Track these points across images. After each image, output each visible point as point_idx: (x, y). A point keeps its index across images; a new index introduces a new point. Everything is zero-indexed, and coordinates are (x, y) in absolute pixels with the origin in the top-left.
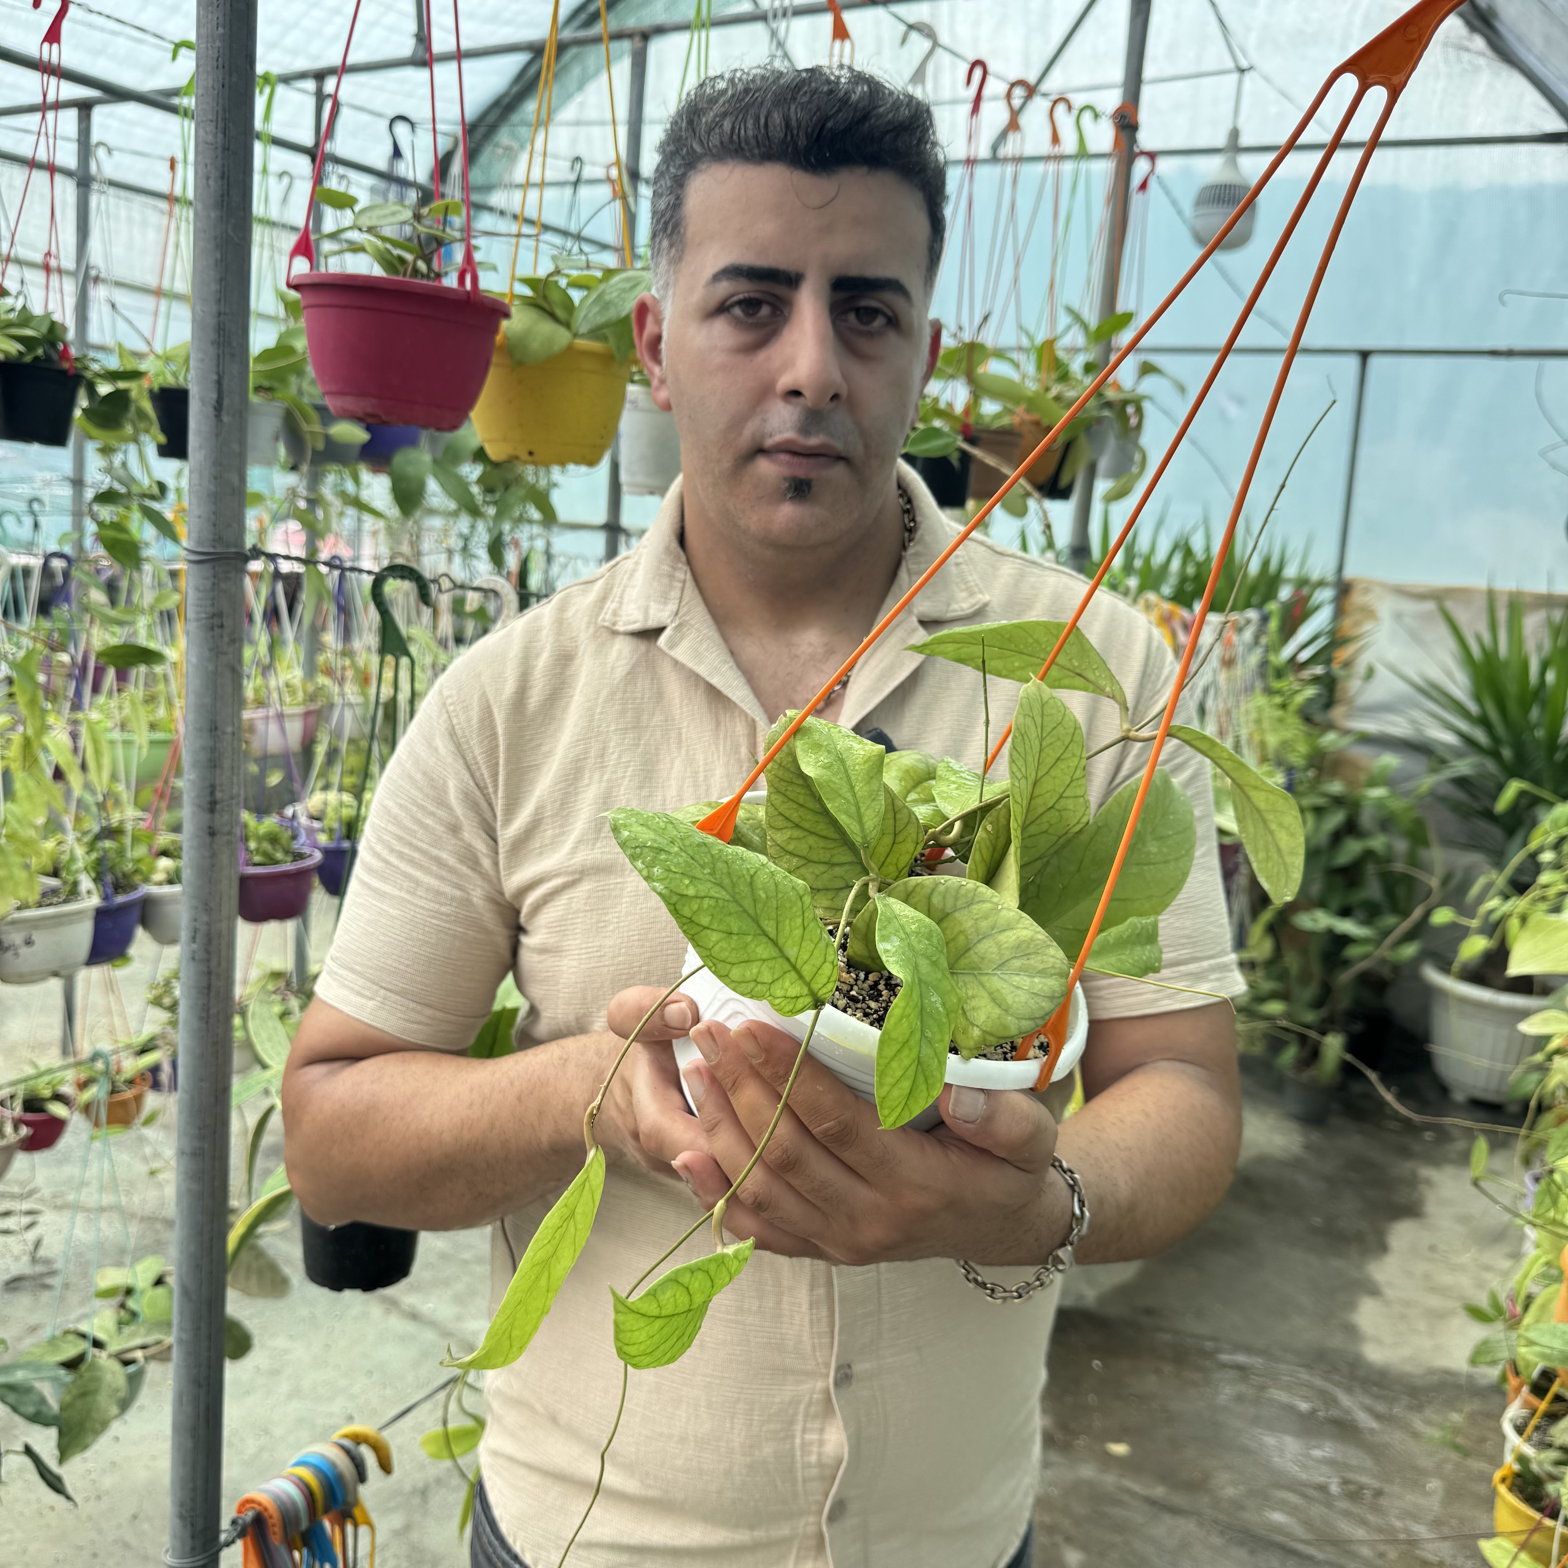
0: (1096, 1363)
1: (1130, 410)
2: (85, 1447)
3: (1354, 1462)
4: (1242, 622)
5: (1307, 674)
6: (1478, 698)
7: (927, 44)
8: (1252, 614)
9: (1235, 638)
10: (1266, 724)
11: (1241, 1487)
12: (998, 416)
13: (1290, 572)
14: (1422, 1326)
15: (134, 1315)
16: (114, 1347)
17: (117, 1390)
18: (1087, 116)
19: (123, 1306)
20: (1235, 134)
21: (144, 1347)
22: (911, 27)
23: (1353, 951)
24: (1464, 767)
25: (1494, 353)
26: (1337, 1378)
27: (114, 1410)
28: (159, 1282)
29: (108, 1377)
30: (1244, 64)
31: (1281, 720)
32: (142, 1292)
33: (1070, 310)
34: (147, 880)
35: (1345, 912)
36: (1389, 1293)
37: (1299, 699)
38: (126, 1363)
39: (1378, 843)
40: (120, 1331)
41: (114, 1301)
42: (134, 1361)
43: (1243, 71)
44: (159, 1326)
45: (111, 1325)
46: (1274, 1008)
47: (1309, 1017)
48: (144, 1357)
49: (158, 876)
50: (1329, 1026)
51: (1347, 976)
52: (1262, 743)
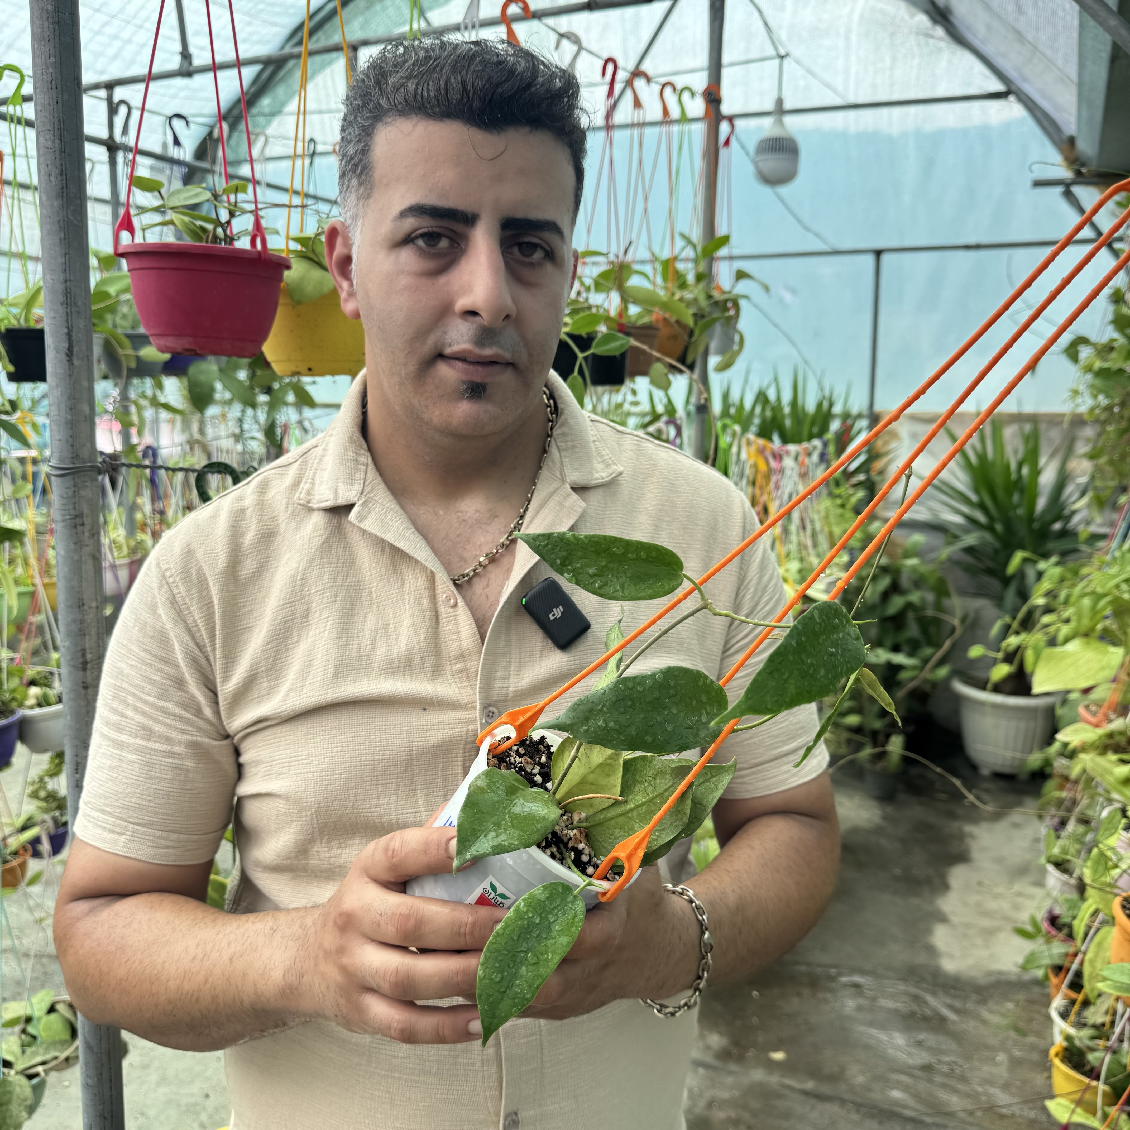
0: (755, 993)
1: (730, 305)
3: (944, 1047)
4: (811, 449)
5: (854, 480)
6: (977, 490)
7: (575, 48)
8: (817, 443)
9: (807, 461)
10: (832, 519)
11: (868, 1075)
12: (640, 316)
13: (837, 409)
14: (979, 941)
15: (34, 1037)
16: (20, 1065)
17: (25, 1100)
18: (686, 96)
19: (24, 1031)
20: (780, 102)
21: (43, 1063)
22: (562, 36)
23: (904, 675)
24: (971, 539)
25: (967, 247)
26: (925, 985)
27: (24, 1114)
28: (52, 1010)
29: (18, 1089)
30: (782, 52)
31: (842, 516)
32: (39, 1019)
33: (683, 236)
34: (21, 705)
35: (896, 649)
36: (955, 919)
37: (854, 500)
38: (31, 1077)
39: (914, 597)
40: (23, 1052)
41: (17, 1029)
42: (37, 1075)
43: (782, 57)
44: (54, 1044)
45: (16, 1048)
46: (853, 720)
47: (878, 724)
48: (45, 1071)
49: (30, 701)
50: (892, 730)
51: (902, 693)
52: (831, 533)
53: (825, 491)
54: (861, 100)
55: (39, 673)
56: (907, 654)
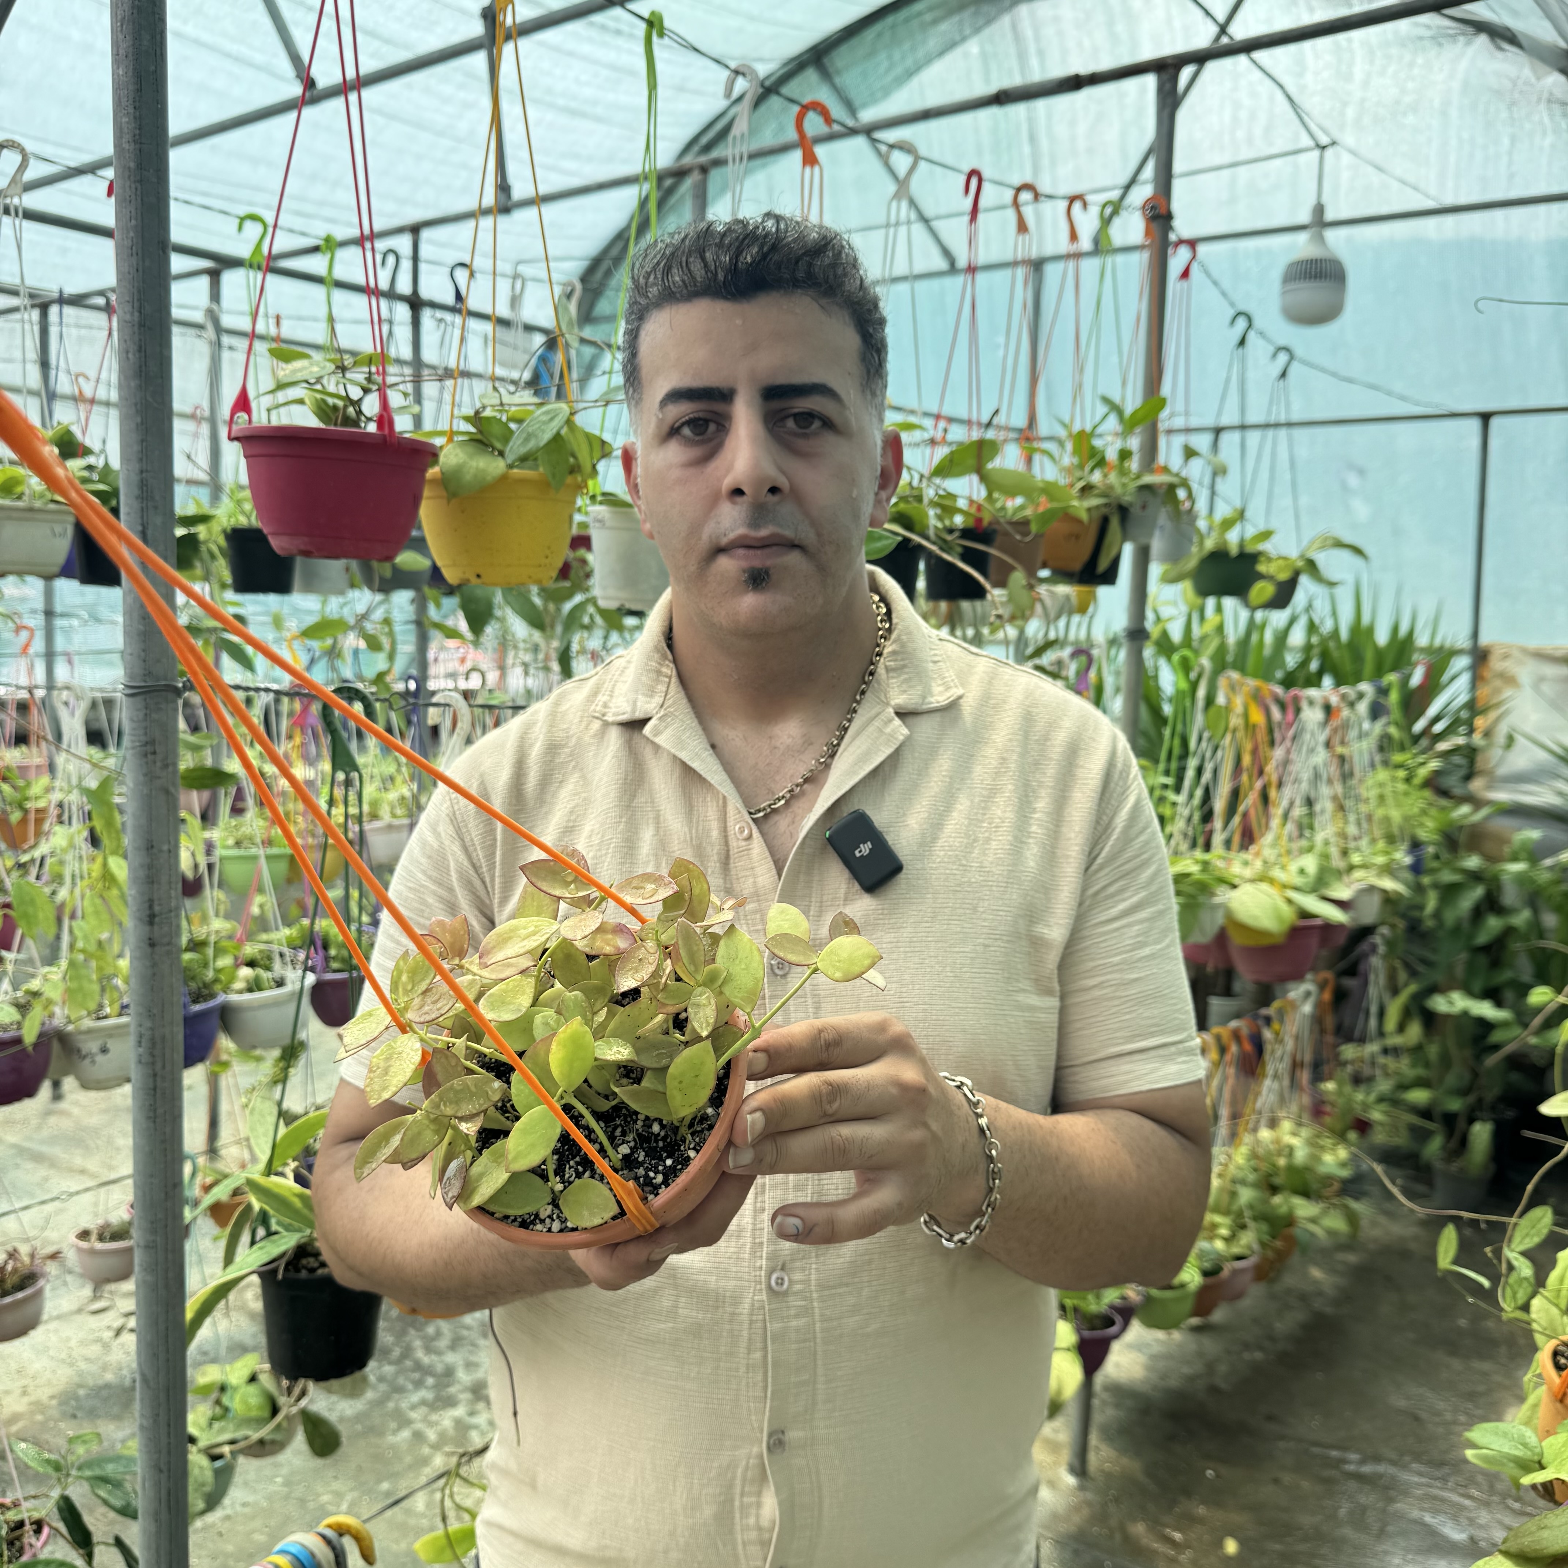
4: (1355, 695)
5: (1443, 746)
7: (909, 160)
10: (1390, 801)
13: (1422, 640)
15: (226, 1410)
16: (203, 1443)
17: (203, 1485)
19: (217, 1401)
20: (1319, 209)
21: (232, 1442)
22: (892, 147)
23: (1495, 1037)
27: (201, 1505)
28: (253, 1379)
29: (197, 1472)
30: (1324, 140)
31: (1406, 794)
32: (235, 1389)
33: (1106, 400)
34: (226, 990)
35: (1489, 995)
37: (1423, 773)
39: (1522, 918)
40: (210, 1425)
41: (210, 1397)
42: (220, 1456)
43: (1324, 148)
44: (248, 1421)
45: (204, 1422)
46: (1419, 1096)
47: (1455, 1105)
48: (232, 1453)
49: (239, 985)
50: (1478, 1114)
51: (1492, 1060)
52: (1387, 820)
53: (1378, 758)
54: (1463, 200)
55: (261, 951)
56: (1499, 1004)
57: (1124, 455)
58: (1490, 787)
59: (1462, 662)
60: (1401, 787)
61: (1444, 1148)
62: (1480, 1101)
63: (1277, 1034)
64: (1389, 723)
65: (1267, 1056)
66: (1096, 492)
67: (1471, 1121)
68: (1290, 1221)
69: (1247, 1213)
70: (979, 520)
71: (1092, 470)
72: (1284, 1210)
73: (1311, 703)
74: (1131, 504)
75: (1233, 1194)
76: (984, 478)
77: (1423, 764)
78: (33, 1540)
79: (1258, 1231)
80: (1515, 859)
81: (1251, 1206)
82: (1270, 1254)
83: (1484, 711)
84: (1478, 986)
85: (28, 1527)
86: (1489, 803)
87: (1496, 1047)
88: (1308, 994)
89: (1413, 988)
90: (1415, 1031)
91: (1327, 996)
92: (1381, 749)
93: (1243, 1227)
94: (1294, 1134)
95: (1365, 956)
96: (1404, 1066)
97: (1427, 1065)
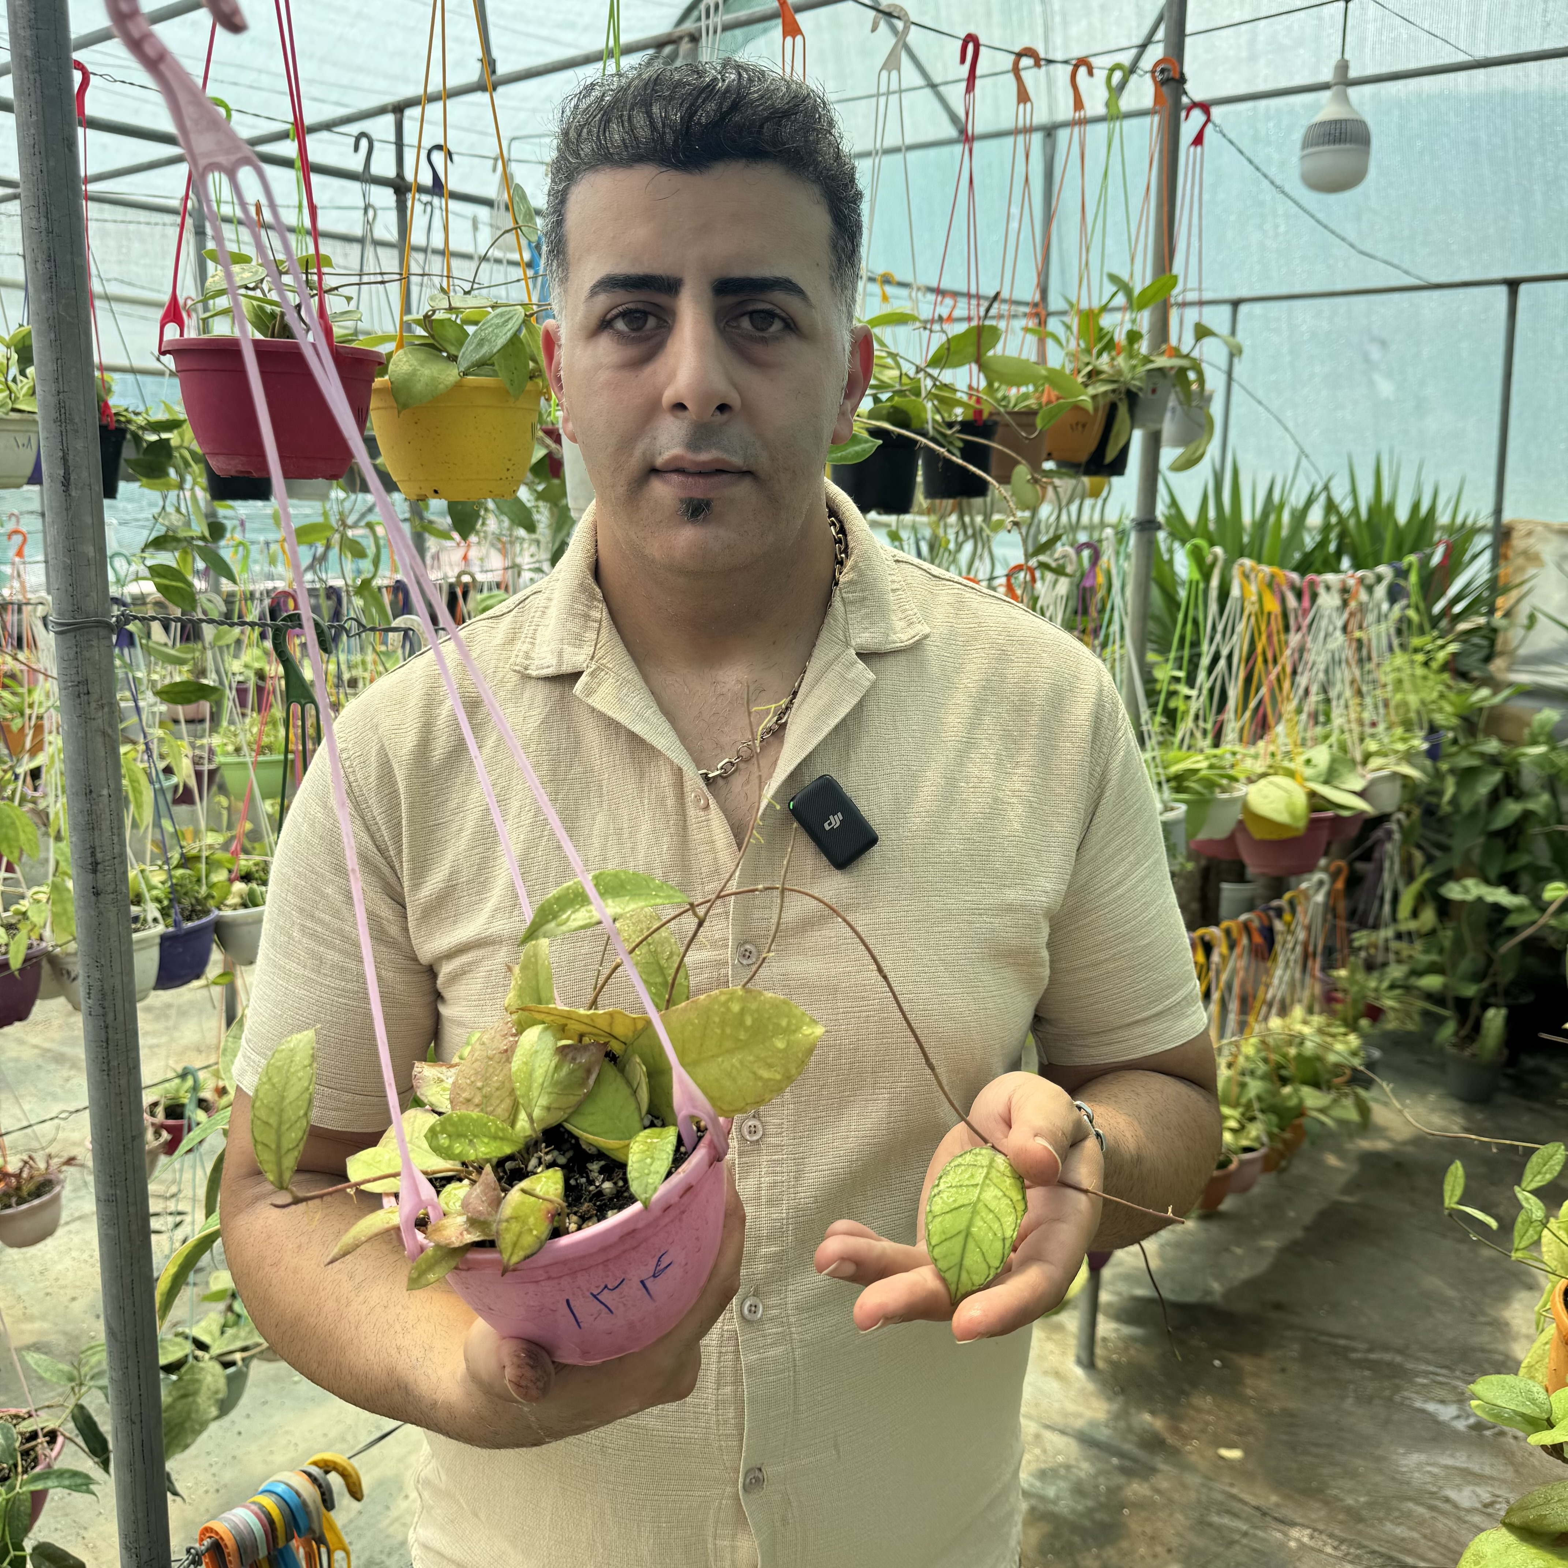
0: (1217, 1363)
2: (187, 1446)
4: (1373, 579)
8: (1385, 570)
11: (1363, 1497)
13: (1443, 518)
15: (238, 1317)
16: (215, 1350)
17: (216, 1392)
19: (230, 1308)
20: (1343, 66)
21: (244, 1349)
23: (1510, 922)
27: (214, 1412)
29: (209, 1378)
33: (1113, 279)
34: (220, 905)
38: (226, 1365)
39: (1540, 803)
40: (223, 1333)
41: (222, 1306)
42: (233, 1364)
45: (216, 1329)
46: (1432, 982)
47: (1470, 990)
48: (243, 1360)
49: (232, 900)
50: (1492, 1000)
51: (1508, 945)
52: (1405, 704)
53: (1396, 642)
54: (1495, 52)
55: (256, 864)
56: (1514, 890)
57: (1133, 337)
58: (1510, 669)
59: (1485, 540)
60: (1420, 671)
61: (1456, 1034)
62: (1494, 985)
63: (1288, 925)
64: (1408, 606)
65: (1278, 947)
66: (1103, 376)
67: (1485, 1007)
68: (1300, 1111)
69: (1256, 1105)
70: (978, 413)
71: (1100, 354)
72: (1293, 1102)
73: (1328, 588)
74: (1140, 389)
75: (1243, 1086)
76: (982, 367)
77: (1442, 647)
78: (48, 1451)
79: (1268, 1123)
80: (1534, 743)
81: (1259, 1098)
82: (1280, 1146)
83: (1506, 590)
84: (1493, 873)
85: (41, 1439)
86: (1510, 685)
87: (1512, 931)
88: (1321, 883)
89: (1427, 875)
90: (1428, 916)
91: (1340, 885)
92: (1399, 632)
93: (1252, 1119)
94: (1305, 1022)
95: (1379, 842)
96: (1419, 953)
97: (1441, 951)
